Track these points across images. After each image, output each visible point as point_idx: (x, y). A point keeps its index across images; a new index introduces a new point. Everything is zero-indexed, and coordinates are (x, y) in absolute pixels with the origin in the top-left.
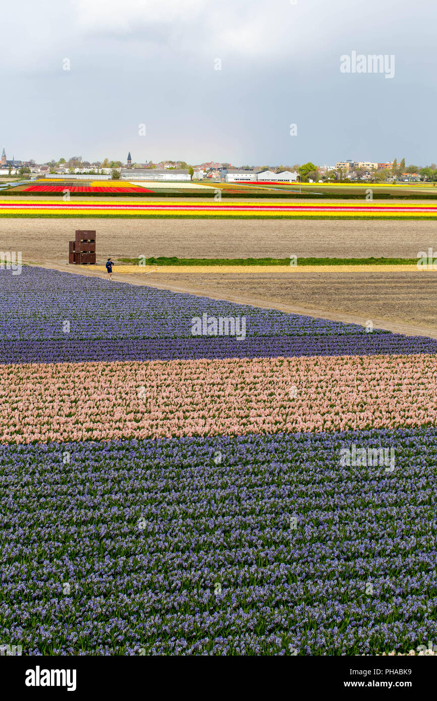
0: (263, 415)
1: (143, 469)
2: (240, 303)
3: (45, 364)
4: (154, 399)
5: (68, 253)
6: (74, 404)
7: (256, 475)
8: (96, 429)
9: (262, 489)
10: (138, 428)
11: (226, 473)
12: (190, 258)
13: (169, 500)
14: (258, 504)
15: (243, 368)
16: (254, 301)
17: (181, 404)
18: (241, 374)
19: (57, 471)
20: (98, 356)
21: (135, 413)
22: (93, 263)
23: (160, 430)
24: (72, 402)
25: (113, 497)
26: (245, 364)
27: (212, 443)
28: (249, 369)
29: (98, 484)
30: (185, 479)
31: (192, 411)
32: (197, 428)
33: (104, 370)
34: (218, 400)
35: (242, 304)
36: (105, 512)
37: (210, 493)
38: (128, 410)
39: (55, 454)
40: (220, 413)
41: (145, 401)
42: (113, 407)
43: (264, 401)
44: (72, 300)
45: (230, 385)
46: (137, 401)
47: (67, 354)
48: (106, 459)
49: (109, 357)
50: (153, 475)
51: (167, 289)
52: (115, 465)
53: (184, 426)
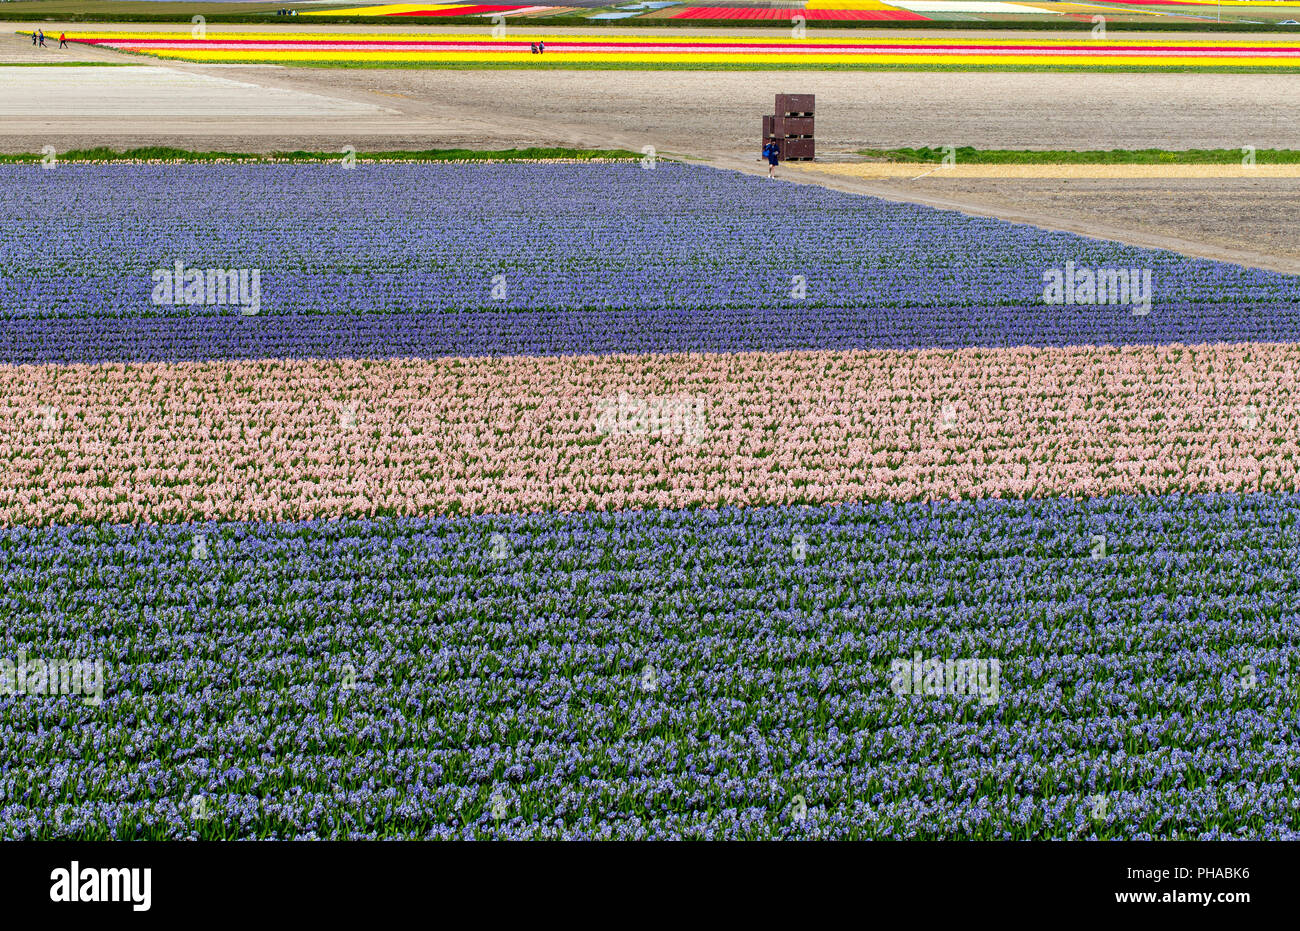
0: (1141, 458)
1: (903, 560)
2: (1097, 238)
3: (715, 355)
4: (926, 424)
5: (760, 140)
6: (770, 432)
7: (1127, 575)
8: (813, 482)
9: (1138, 602)
10: (896, 479)
11: (1066, 570)
12: (999, 148)
13: (955, 620)
14: (1130, 632)
15: (1102, 366)
16: (1125, 233)
17: (979, 434)
18: (1097, 376)
19: (737, 562)
20: (817, 339)
21: (888, 451)
22: (809, 158)
23: (938, 484)
24: (766, 428)
25: (846, 613)
26: (1107, 357)
27: (1040, 510)
28: (1114, 368)
29: (817, 588)
30: (985, 581)
31: (1000, 447)
32: (1011, 481)
33: (829, 367)
34: (1053, 428)
35: (1103, 239)
36: (829, 643)
37: (1034, 608)
38: (875, 445)
39: (733, 529)
40: (1055, 453)
41: (908, 428)
42: (846, 440)
43: (1144, 430)
44: (768, 231)
45: (1075, 398)
46: (893, 428)
47: (757, 334)
48: (832, 540)
49: (840, 342)
50: (924, 573)
51: (954, 209)
52: (849, 551)
53: (984, 476)
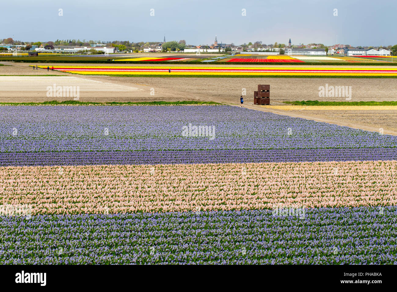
0: (369, 195)
1: (297, 226)
2: (355, 128)
3: (240, 164)
4: (304, 184)
5: (253, 98)
6: (256, 187)
7: (365, 231)
8: (269, 202)
9: (368, 239)
10: (295, 202)
11: (347, 229)
12: (326, 101)
13: (312, 245)
14: (366, 248)
15: (357, 167)
16: (364, 127)
17: (320, 188)
18: (356, 170)
19: (246, 227)
20: (271, 159)
21: (292, 193)
22: (268, 104)
23: (307, 203)
24: (255, 186)
25: (279, 242)
26: (359, 164)
27: (338, 211)
28: (361, 167)
29: (270, 235)
30: (322, 233)
31: (326, 192)
32: (329, 202)
33: (274, 168)
34: (342, 186)
35: (357, 128)
36: (274, 252)
37: (337, 241)
38: (288, 191)
39: (245, 217)
40: (343, 194)
41: (298, 186)
42: (279, 190)
43: (370, 187)
44: (256, 126)
45: (349, 177)
46: (294, 186)
47: (252, 157)
48: (275, 220)
49: (277, 160)
50: (303, 230)
51: (312, 119)
52: (280, 224)
53: (321, 201)
